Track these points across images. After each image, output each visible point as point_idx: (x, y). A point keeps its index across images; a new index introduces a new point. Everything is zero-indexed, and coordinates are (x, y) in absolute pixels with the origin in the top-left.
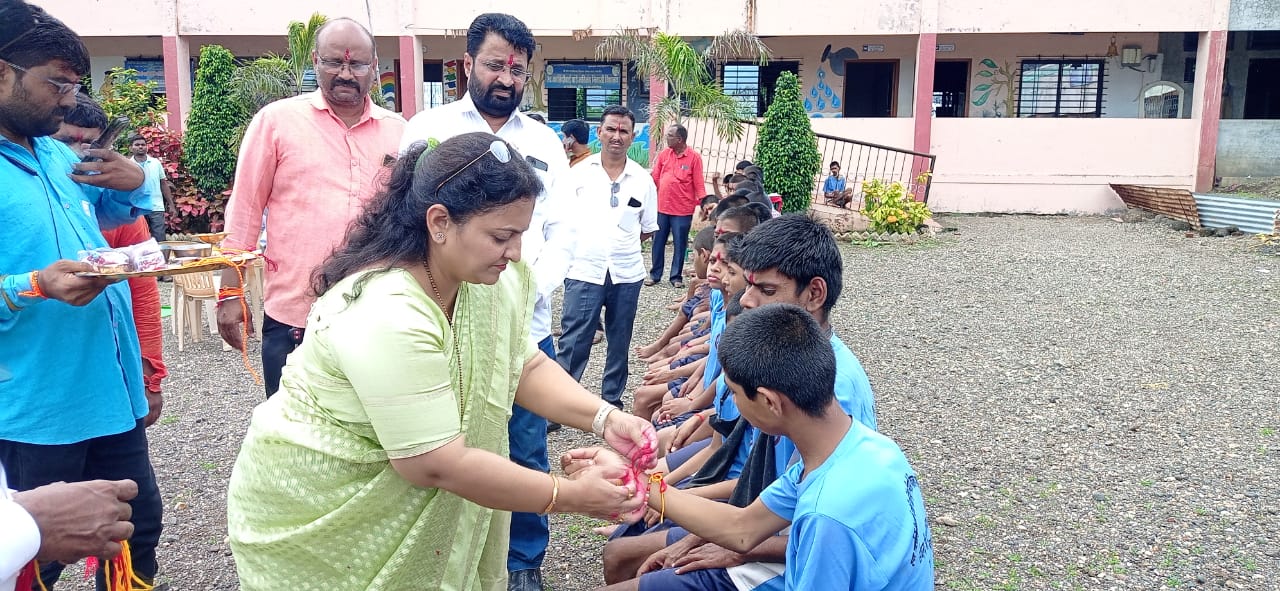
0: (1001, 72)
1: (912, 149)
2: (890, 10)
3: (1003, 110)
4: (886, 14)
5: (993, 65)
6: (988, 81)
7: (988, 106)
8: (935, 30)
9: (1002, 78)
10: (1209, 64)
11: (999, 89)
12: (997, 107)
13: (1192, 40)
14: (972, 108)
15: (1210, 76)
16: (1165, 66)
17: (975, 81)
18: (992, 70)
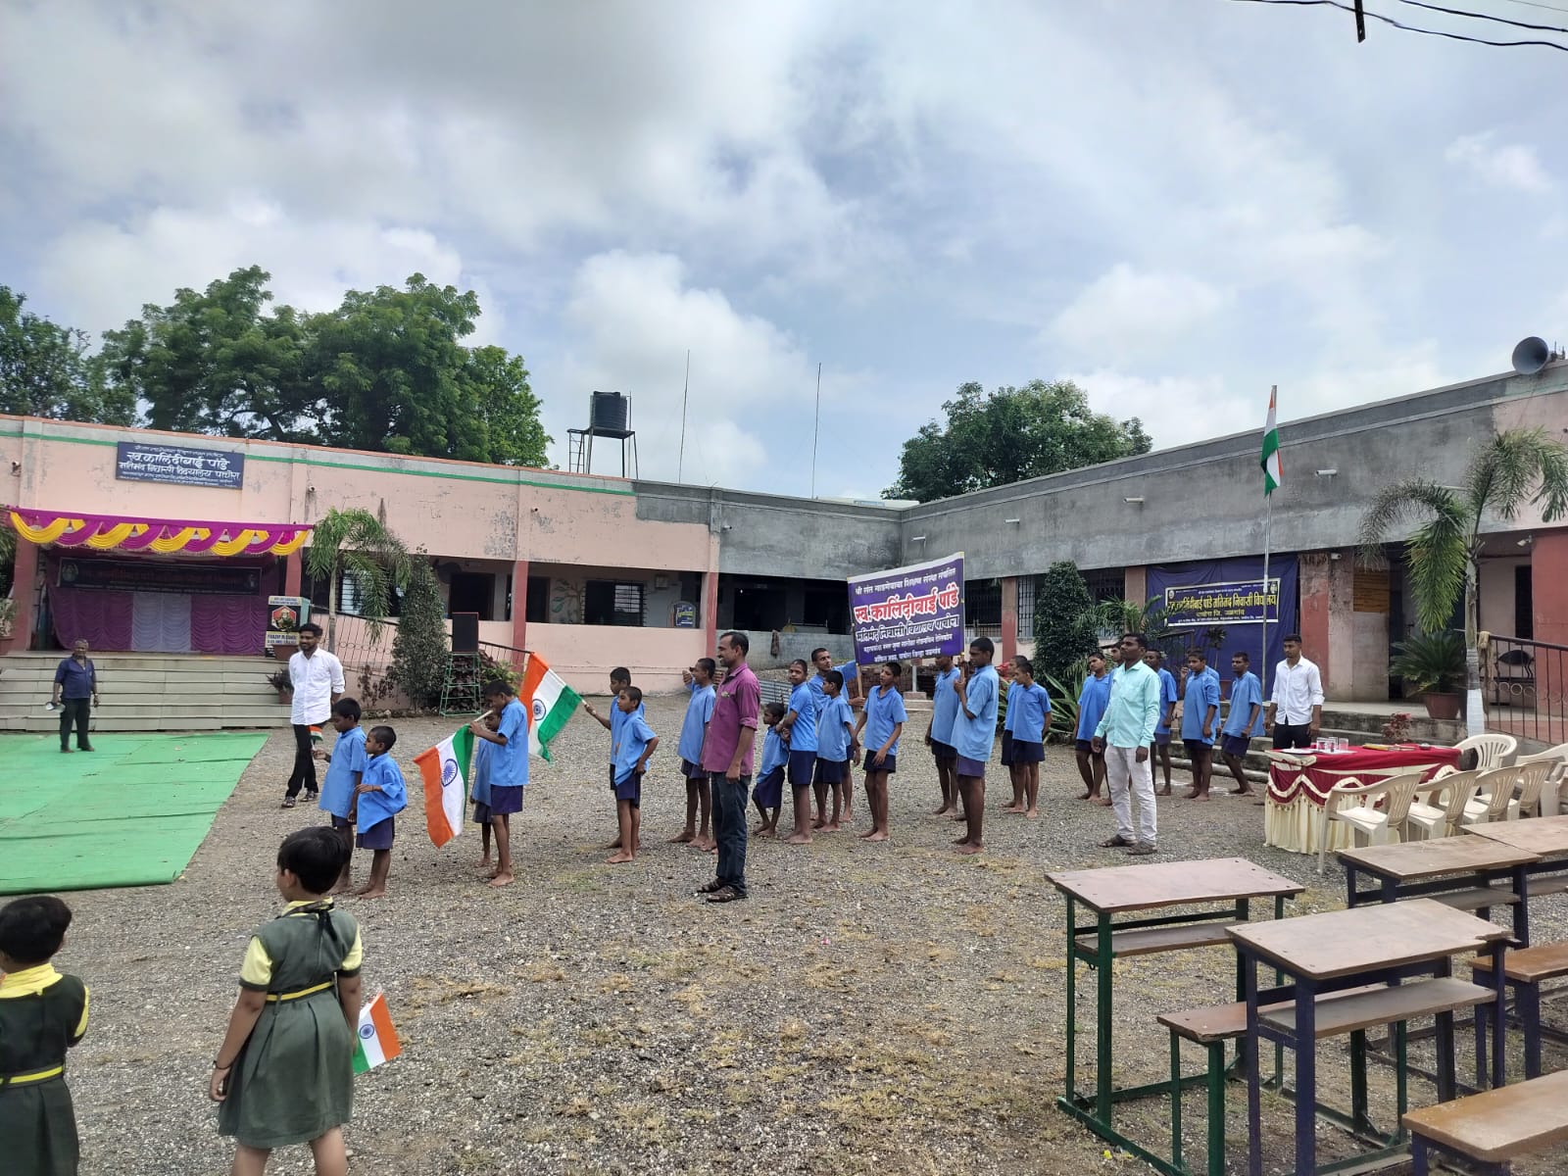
0: (572, 588)
1: (511, 647)
2: (493, 541)
3: (574, 617)
4: (490, 544)
5: (565, 583)
6: (562, 594)
7: (563, 613)
8: (528, 559)
9: (572, 593)
10: (709, 592)
11: (570, 601)
12: (569, 614)
13: (698, 576)
14: (553, 615)
15: (710, 602)
16: (683, 590)
17: (554, 595)
18: (565, 587)
